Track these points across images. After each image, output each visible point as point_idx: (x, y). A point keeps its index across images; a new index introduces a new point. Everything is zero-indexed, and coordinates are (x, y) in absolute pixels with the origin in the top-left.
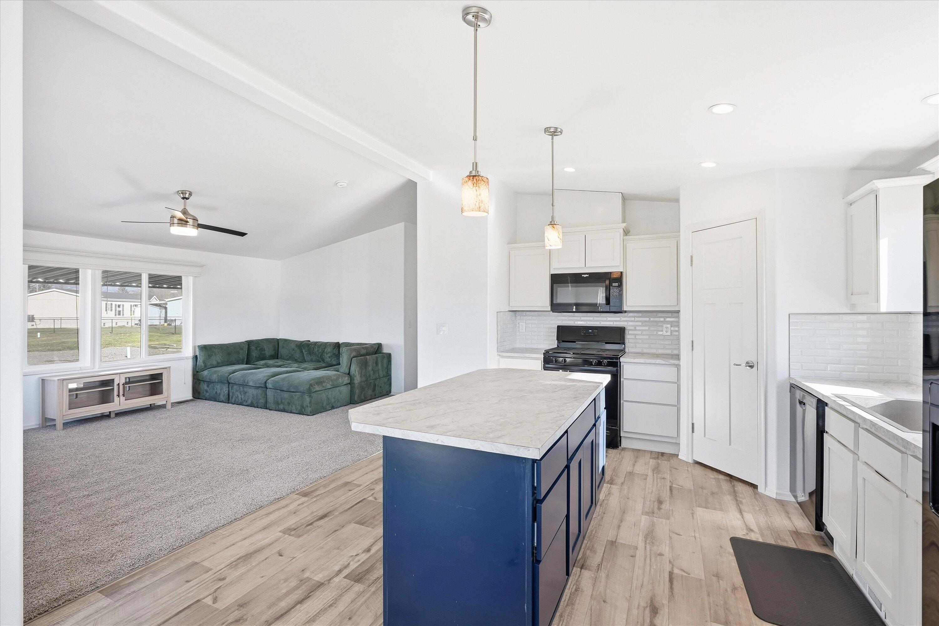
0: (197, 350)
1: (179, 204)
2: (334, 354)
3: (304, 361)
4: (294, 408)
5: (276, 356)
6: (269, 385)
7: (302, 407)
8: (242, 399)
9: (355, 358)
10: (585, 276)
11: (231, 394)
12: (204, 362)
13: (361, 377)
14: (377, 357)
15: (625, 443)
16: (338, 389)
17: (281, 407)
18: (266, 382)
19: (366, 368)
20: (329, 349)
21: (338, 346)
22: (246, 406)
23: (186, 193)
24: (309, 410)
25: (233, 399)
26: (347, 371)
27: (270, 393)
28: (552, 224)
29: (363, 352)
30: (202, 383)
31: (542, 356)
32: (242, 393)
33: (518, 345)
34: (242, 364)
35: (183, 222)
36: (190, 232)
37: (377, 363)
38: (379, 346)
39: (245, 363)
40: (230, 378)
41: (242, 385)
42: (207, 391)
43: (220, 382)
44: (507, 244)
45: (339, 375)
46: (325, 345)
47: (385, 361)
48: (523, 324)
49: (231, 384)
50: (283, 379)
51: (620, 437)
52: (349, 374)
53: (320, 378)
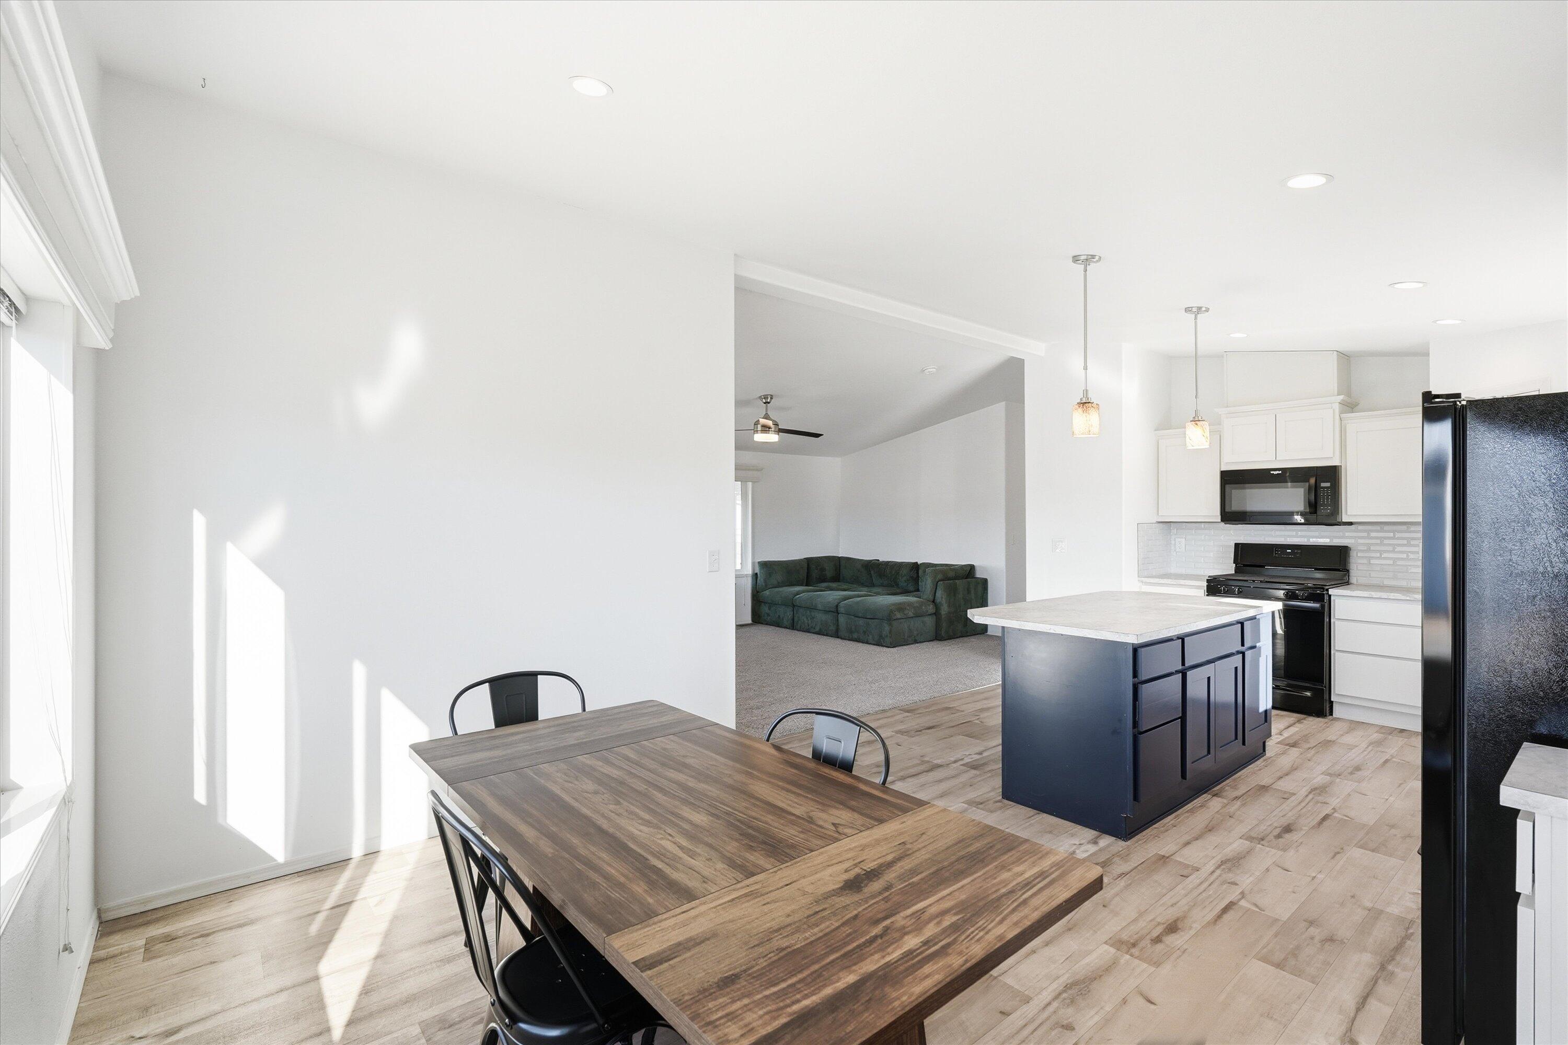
0: (757, 565)
1: (761, 409)
2: (912, 577)
3: (873, 585)
4: (870, 637)
5: (837, 578)
6: (841, 610)
7: (881, 636)
8: (809, 625)
9: (942, 582)
10: (1275, 473)
11: (796, 619)
12: (765, 581)
13: (949, 606)
14: (969, 583)
15: (1338, 711)
16: (922, 619)
17: (855, 636)
18: (837, 606)
19: (955, 595)
20: (904, 571)
21: (915, 567)
22: (813, 633)
23: (768, 398)
24: (888, 640)
25: (799, 625)
26: (931, 598)
27: (842, 619)
28: (1195, 421)
29: (951, 574)
30: (763, 604)
31: (1205, 584)
32: (809, 618)
33: (1173, 570)
34: (802, 585)
35: (766, 429)
36: (773, 438)
37: (969, 591)
38: (972, 568)
39: (805, 584)
40: (795, 601)
41: (809, 608)
42: (768, 615)
43: (785, 604)
44: (1155, 430)
45: (922, 602)
46: (901, 565)
47: (980, 588)
48: (1180, 542)
49: (796, 607)
50: (858, 603)
51: (1331, 703)
52: (933, 602)
53: (900, 604)
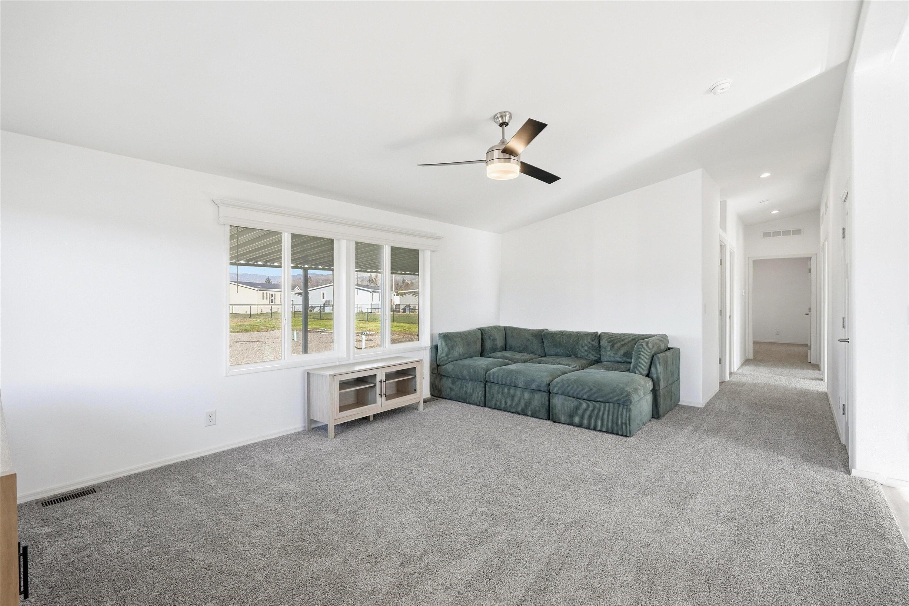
0: (436, 338)
4: (600, 423)
5: (504, 347)
6: (555, 389)
7: (616, 423)
8: (506, 404)
9: (658, 356)
11: (488, 396)
12: (447, 354)
13: (664, 381)
14: (673, 354)
16: (646, 398)
17: (576, 420)
18: (549, 385)
19: (666, 369)
22: (513, 413)
23: (505, 116)
25: (493, 403)
26: (645, 373)
27: (554, 399)
30: (444, 378)
32: (507, 396)
37: (673, 362)
39: (480, 355)
40: (488, 376)
41: (508, 386)
42: (452, 390)
43: (473, 379)
46: (576, 335)
47: (678, 359)
49: (489, 382)
52: (648, 376)
